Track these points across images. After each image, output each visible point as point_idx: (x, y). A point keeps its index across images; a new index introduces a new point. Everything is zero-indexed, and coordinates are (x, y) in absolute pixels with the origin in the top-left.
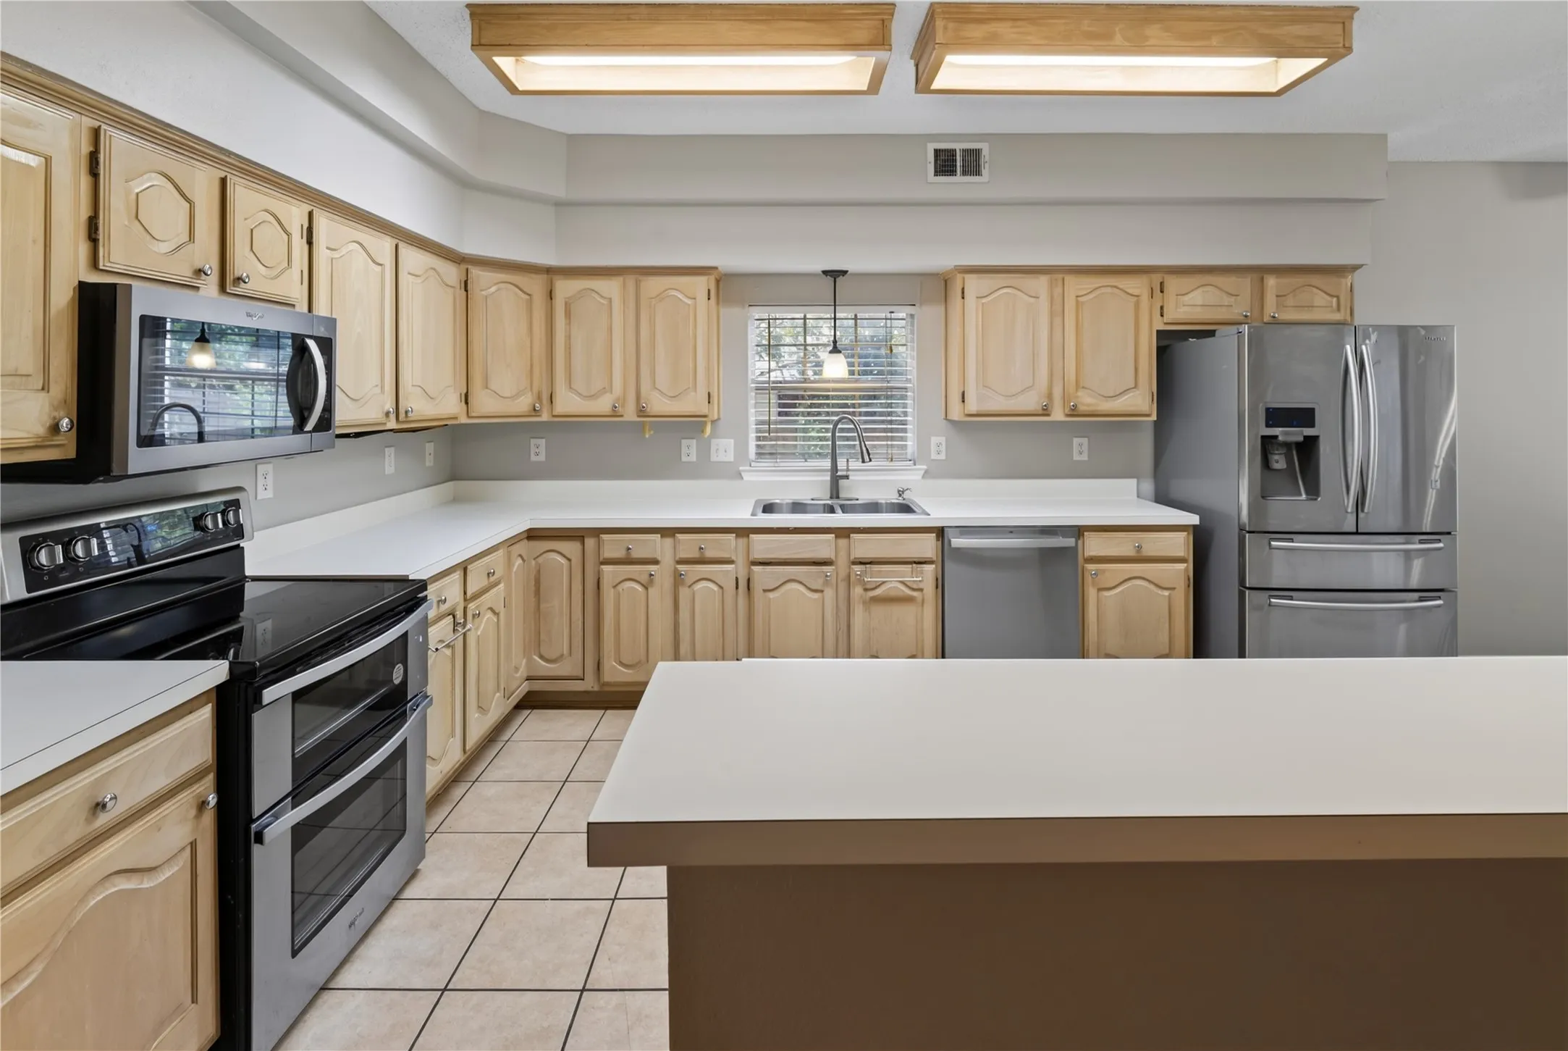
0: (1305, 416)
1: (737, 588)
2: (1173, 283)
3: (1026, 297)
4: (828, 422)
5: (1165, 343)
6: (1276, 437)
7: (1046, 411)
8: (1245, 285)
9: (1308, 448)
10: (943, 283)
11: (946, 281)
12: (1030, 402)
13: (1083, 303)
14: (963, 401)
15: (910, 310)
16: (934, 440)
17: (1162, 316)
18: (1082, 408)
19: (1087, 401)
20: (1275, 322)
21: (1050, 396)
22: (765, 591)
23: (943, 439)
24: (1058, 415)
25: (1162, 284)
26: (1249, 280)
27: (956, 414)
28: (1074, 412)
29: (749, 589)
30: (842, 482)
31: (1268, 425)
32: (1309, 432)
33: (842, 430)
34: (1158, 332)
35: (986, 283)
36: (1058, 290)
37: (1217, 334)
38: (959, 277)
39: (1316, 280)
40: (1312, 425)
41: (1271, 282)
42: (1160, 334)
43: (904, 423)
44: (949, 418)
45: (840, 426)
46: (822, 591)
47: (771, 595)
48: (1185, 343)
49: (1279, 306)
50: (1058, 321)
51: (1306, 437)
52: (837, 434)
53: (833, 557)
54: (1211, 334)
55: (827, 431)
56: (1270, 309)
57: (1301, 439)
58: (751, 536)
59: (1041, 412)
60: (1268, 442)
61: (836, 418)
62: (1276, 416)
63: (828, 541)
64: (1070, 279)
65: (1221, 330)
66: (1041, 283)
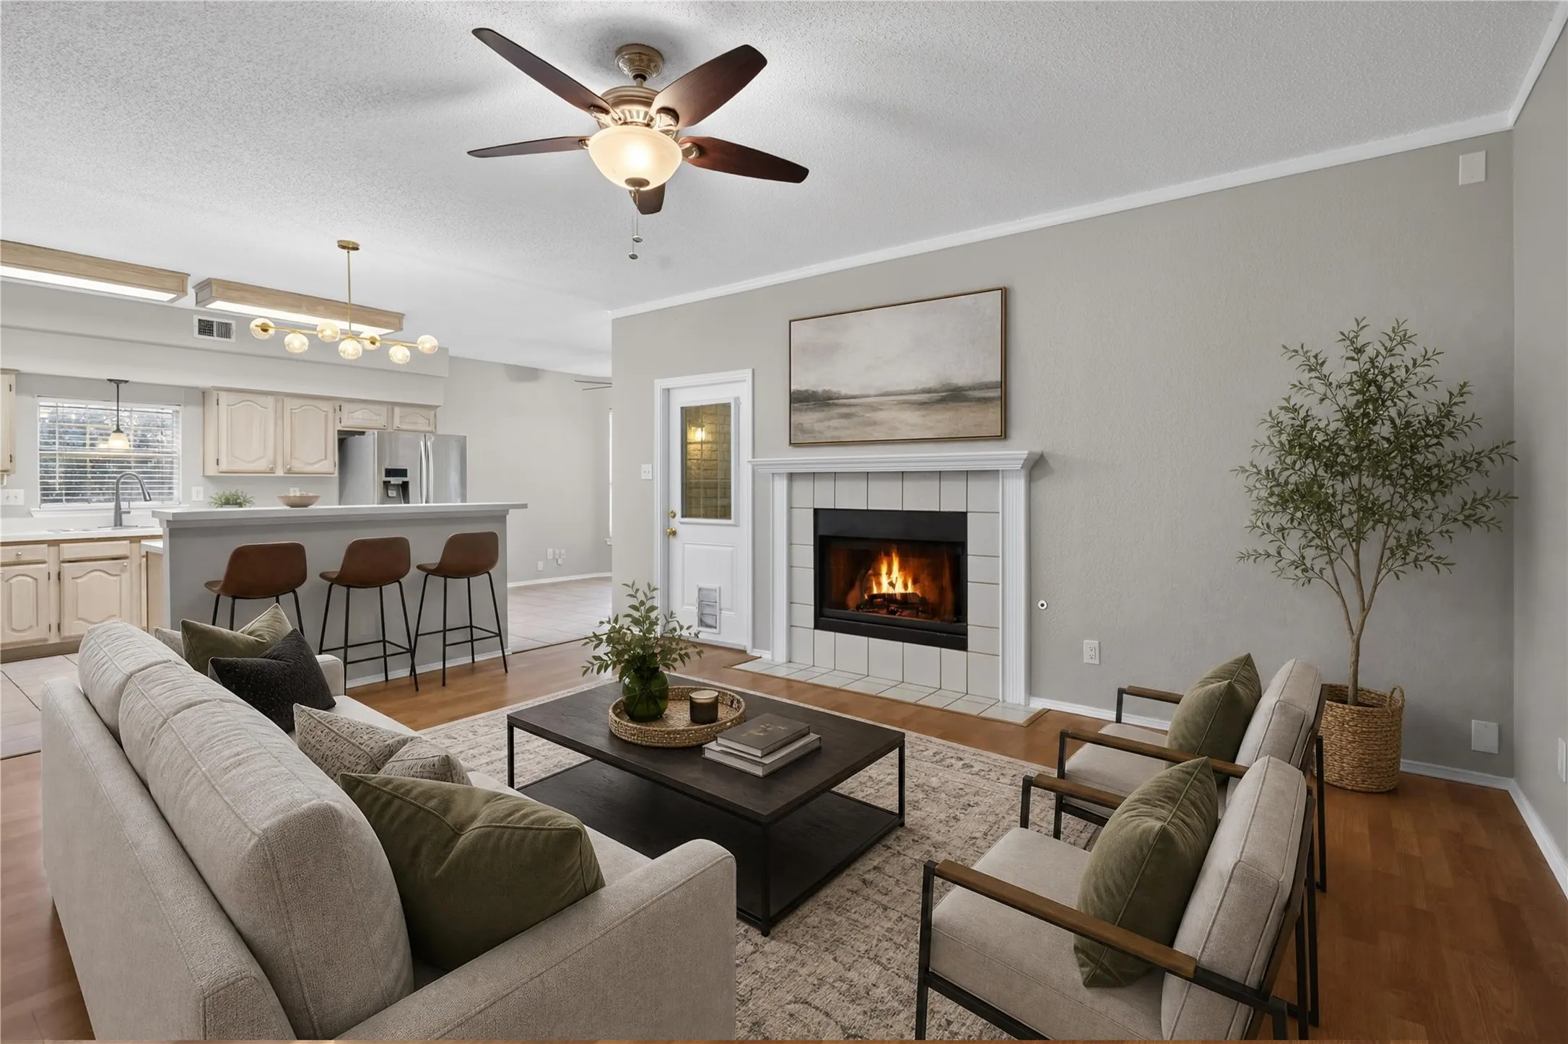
0: (403, 473)
1: (49, 579)
2: (346, 407)
3: (259, 407)
4: (115, 478)
5: (343, 437)
6: (390, 482)
7: (272, 471)
8: (384, 410)
9: (405, 486)
10: (201, 394)
11: (204, 393)
12: (262, 465)
13: (295, 413)
14: (218, 464)
15: (177, 408)
16: (194, 489)
17: (340, 422)
18: (293, 469)
19: (298, 466)
20: (399, 429)
21: (275, 462)
22: (73, 578)
23: (201, 489)
24: (280, 472)
25: (340, 406)
26: (386, 408)
27: (212, 470)
28: (289, 471)
29: (59, 579)
30: (124, 516)
31: (386, 476)
32: (405, 479)
33: (123, 483)
34: (339, 431)
35: (234, 397)
36: (280, 404)
37: (366, 434)
38: (215, 393)
39: (418, 410)
40: (406, 476)
41: (397, 410)
42: (340, 432)
43: (171, 478)
44: (206, 474)
45: (122, 480)
46: (119, 575)
47: (79, 581)
48: (353, 438)
49: (401, 422)
50: (280, 422)
51: (403, 482)
52: (120, 486)
53: (128, 555)
54: (363, 433)
55: (113, 483)
56: (397, 423)
57: (401, 483)
58: (61, 545)
59: (268, 471)
60: (386, 484)
61: (119, 476)
62: (389, 473)
63: (126, 544)
64: (287, 400)
65: (369, 432)
66: (270, 400)
